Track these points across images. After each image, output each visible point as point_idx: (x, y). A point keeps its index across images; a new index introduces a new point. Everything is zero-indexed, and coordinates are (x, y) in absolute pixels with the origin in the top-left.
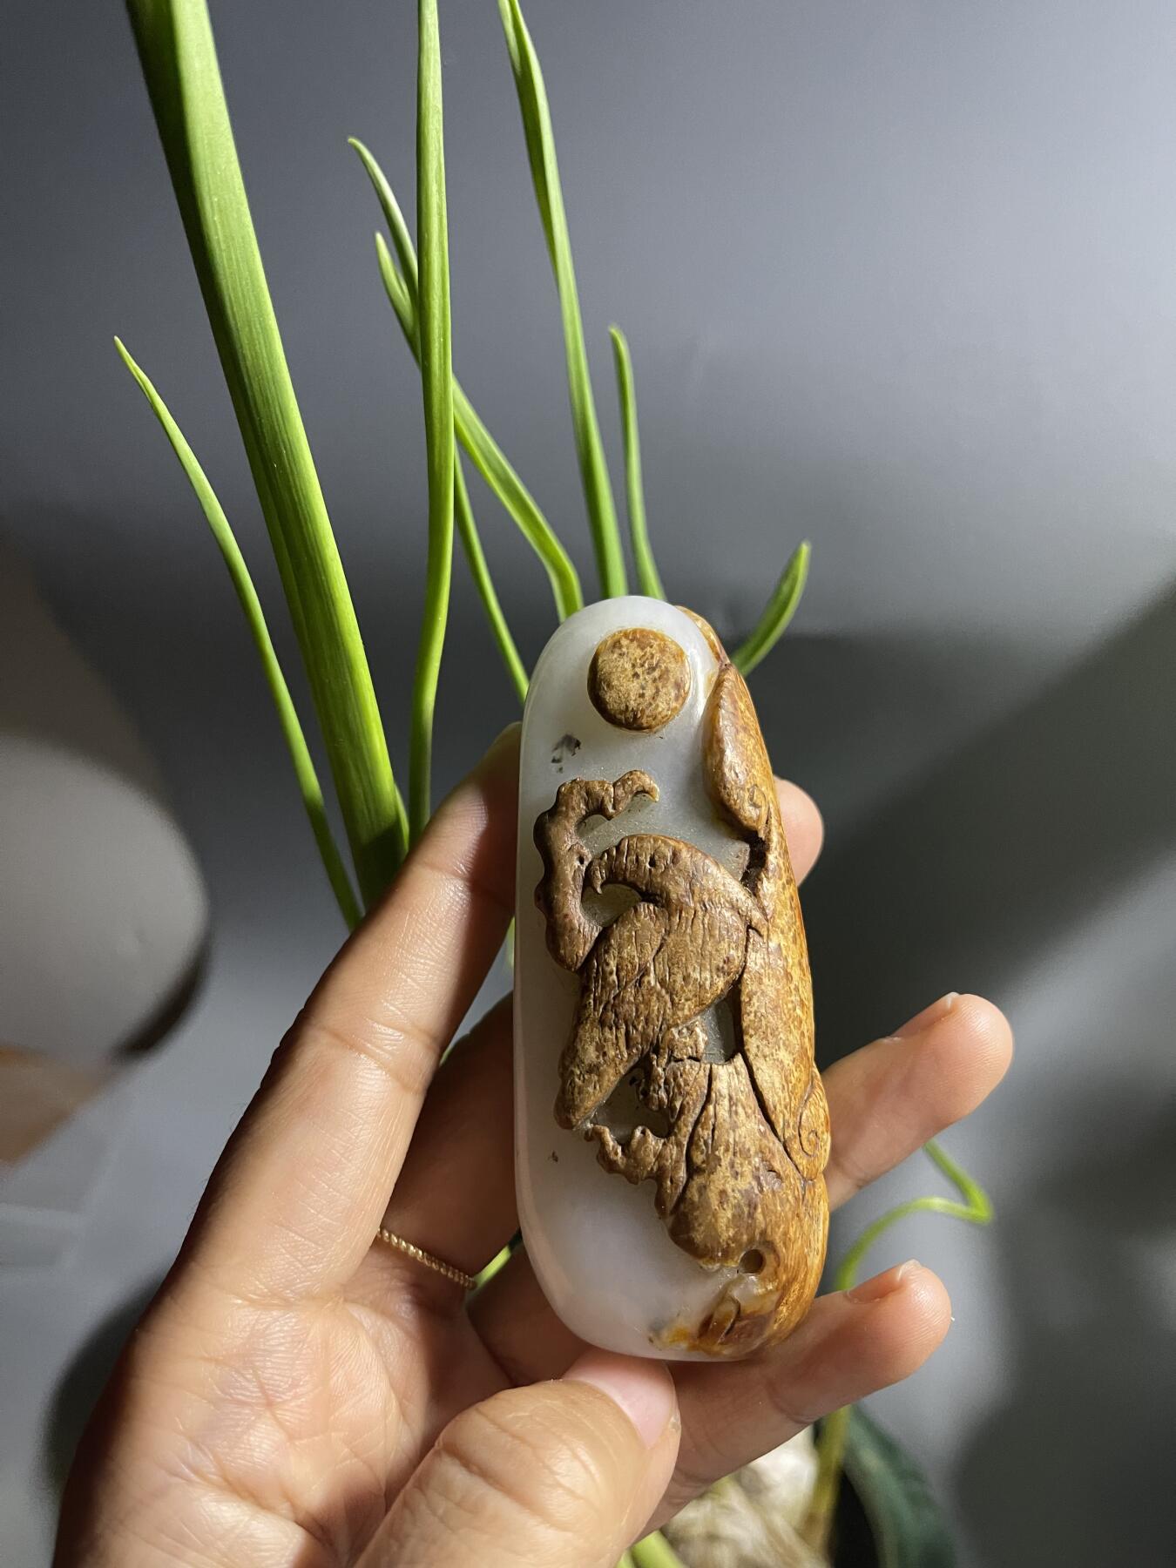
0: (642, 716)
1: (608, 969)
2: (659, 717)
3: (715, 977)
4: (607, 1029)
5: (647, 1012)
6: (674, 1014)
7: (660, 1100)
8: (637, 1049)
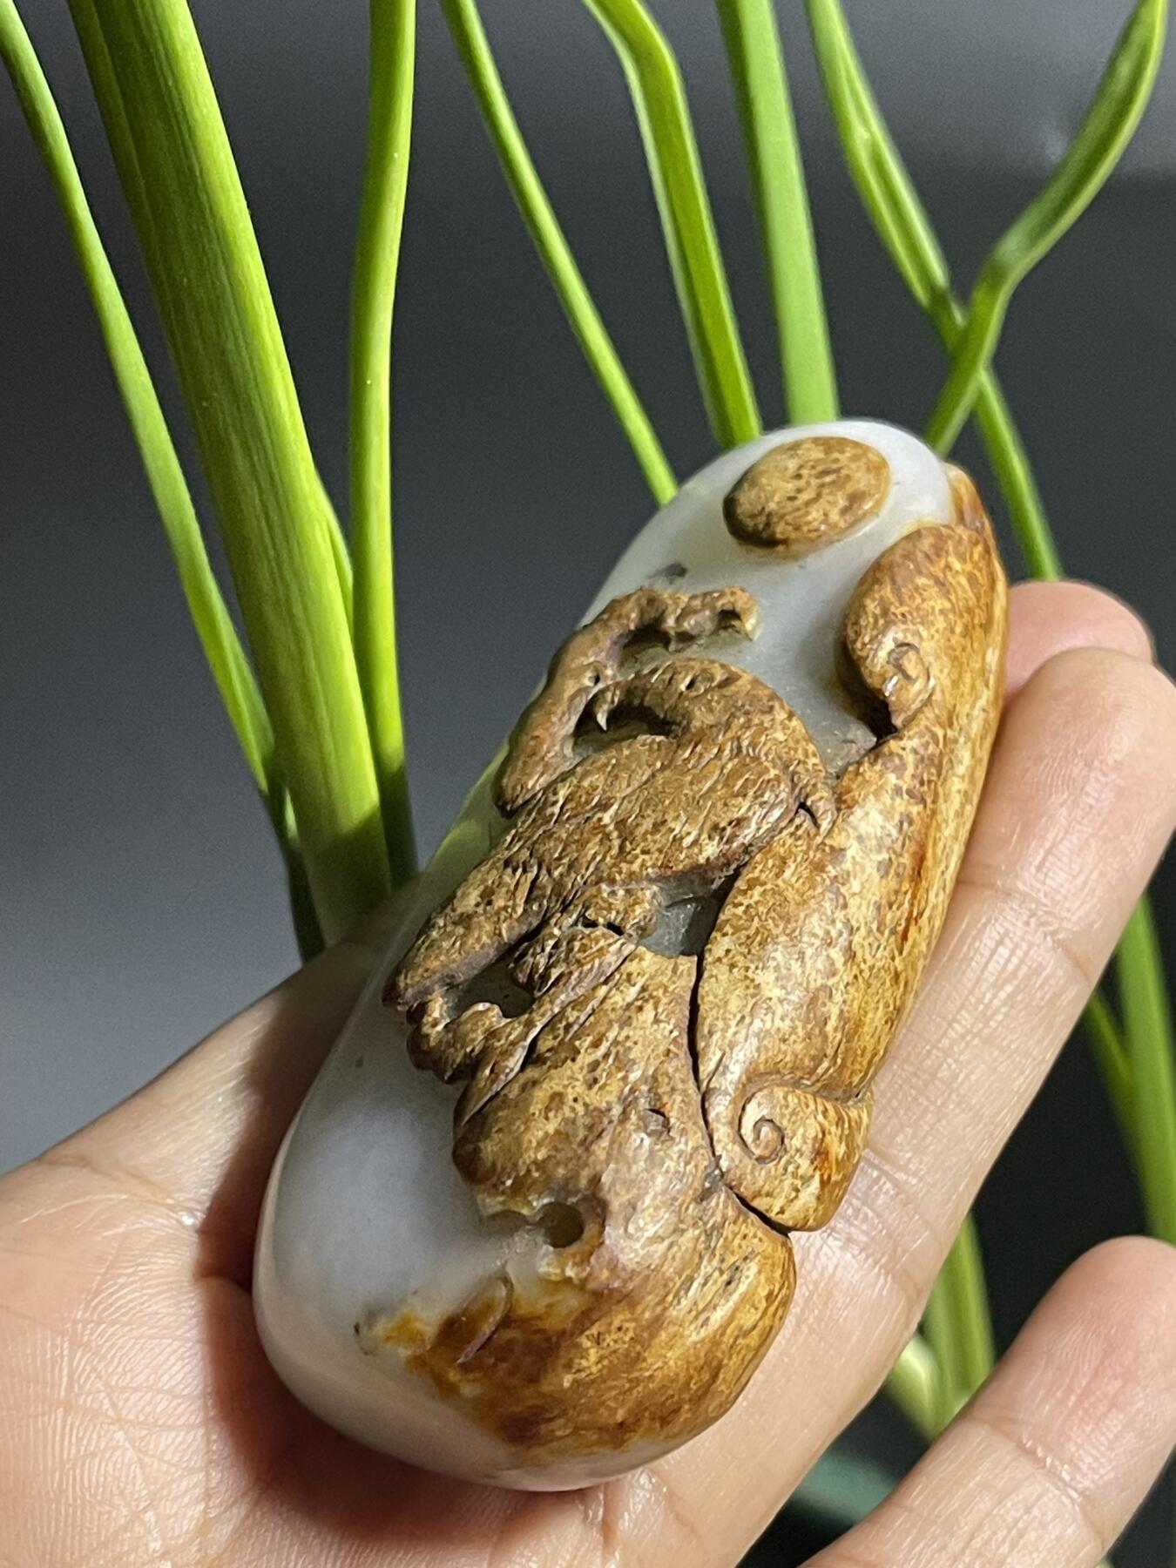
0: (777, 523)
1: (552, 799)
2: (805, 529)
3: (705, 836)
4: (509, 870)
5: (575, 855)
6: (614, 865)
7: (535, 967)
8: (540, 906)
